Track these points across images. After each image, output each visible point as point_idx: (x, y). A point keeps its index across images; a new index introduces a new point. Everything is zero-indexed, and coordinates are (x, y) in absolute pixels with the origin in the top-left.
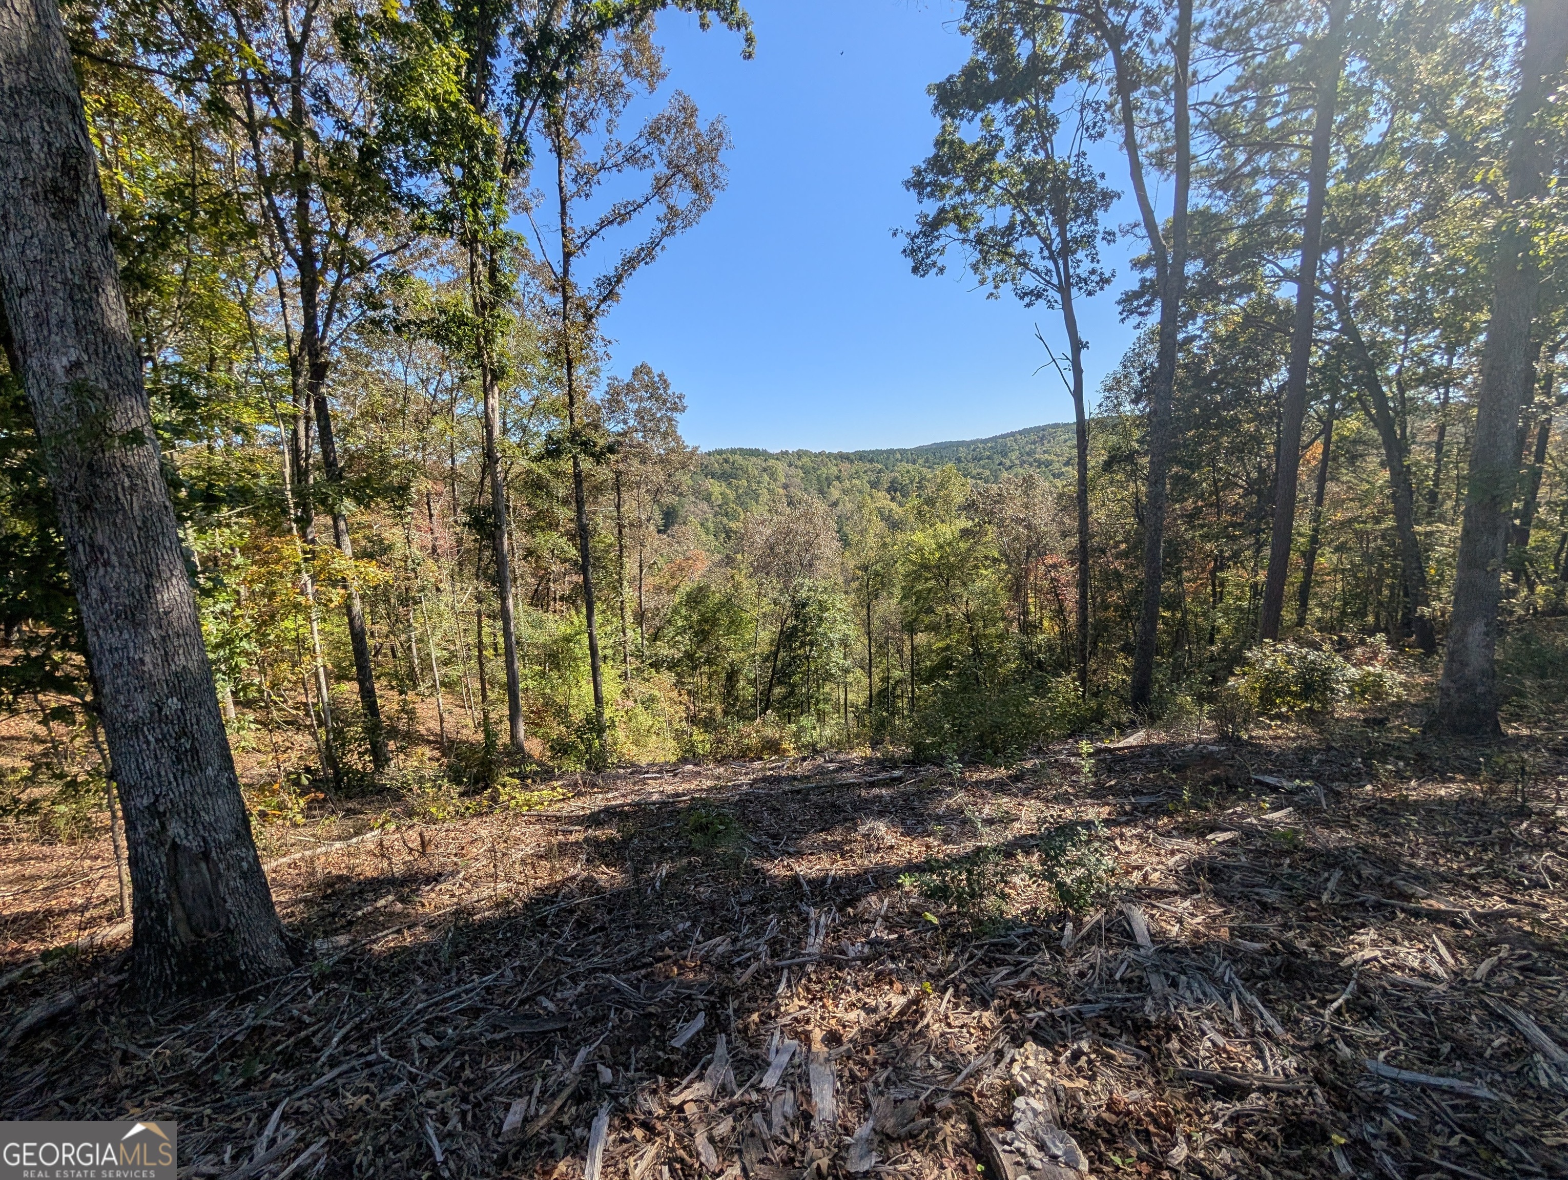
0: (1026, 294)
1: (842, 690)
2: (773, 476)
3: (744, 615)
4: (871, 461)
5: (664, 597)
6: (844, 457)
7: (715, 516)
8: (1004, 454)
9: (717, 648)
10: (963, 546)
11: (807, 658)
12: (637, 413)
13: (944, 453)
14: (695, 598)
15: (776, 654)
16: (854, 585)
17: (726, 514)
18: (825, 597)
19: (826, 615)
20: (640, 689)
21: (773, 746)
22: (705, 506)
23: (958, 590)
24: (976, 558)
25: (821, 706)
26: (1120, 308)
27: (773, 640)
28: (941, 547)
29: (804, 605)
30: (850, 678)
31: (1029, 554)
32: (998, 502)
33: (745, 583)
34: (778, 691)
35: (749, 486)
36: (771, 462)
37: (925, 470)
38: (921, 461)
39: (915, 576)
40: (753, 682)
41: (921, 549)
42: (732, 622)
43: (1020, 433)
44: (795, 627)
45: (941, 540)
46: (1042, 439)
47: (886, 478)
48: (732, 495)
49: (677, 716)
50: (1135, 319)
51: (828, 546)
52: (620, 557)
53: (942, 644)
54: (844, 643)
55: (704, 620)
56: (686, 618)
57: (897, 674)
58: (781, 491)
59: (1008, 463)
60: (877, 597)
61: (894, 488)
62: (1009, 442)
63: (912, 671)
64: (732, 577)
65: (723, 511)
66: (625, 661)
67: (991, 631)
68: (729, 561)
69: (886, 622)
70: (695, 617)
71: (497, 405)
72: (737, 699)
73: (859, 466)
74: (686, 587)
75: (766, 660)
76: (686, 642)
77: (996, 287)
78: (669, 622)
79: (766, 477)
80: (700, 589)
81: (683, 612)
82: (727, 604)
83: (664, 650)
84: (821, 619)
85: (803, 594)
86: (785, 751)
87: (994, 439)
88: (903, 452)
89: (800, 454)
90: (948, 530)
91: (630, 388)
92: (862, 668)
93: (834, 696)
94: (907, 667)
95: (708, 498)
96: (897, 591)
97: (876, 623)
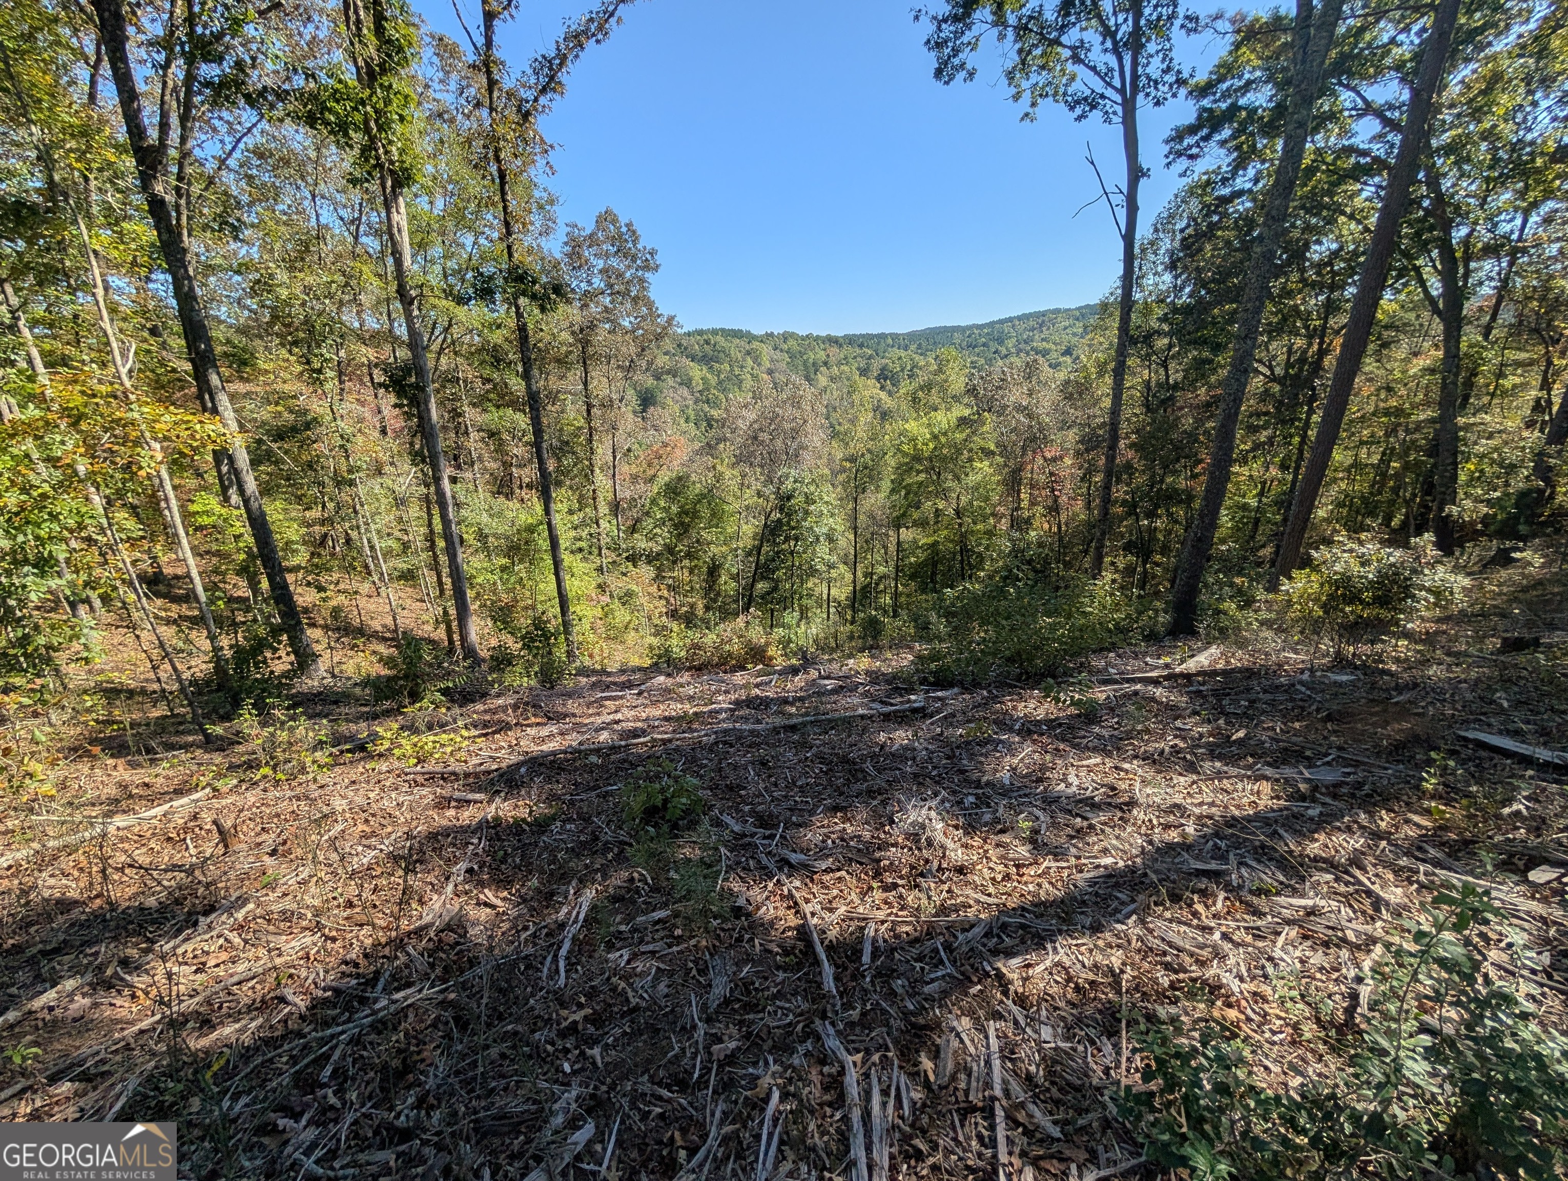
0: (1078, 102)
1: (825, 584)
2: (757, 360)
3: (726, 508)
4: (861, 346)
5: (641, 487)
6: (832, 341)
7: (696, 403)
8: (1000, 341)
9: (698, 541)
10: (959, 436)
11: (792, 553)
12: (604, 271)
13: (938, 338)
14: (674, 490)
15: (759, 549)
16: (842, 477)
17: (708, 401)
18: (812, 488)
19: (812, 508)
20: (616, 583)
21: (757, 654)
22: (685, 392)
23: (949, 484)
24: (971, 450)
25: (804, 602)
26: (1167, 148)
27: (756, 534)
28: (935, 437)
29: (789, 498)
30: (834, 573)
31: (1024, 448)
32: (1000, 388)
33: (728, 474)
34: (761, 586)
35: (732, 370)
36: (755, 344)
37: (917, 358)
38: (913, 347)
39: (904, 469)
40: (735, 577)
41: (914, 439)
42: (714, 515)
43: (1019, 318)
44: (779, 520)
45: (936, 431)
46: (1041, 326)
47: (876, 365)
48: (713, 380)
49: (657, 612)
50: (1182, 164)
51: (815, 438)
52: (590, 441)
53: (930, 540)
54: (830, 539)
55: (683, 512)
56: (666, 510)
57: (881, 570)
58: (765, 376)
59: (1004, 351)
60: (864, 491)
61: (884, 376)
62: (1006, 328)
63: (897, 567)
64: (714, 467)
65: (704, 397)
66: (600, 555)
67: (980, 527)
68: (709, 448)
69: (872, 517)
70: (675, 509)
71: (404, 224)
72: (718, 594)
73: (848, 350)
74: (665, 477)
75: (749, 554)
76: (664, 534)
77: (1034, 105)
78: (647, 514)
79: (750, 362)
80: (680, 479)
81: (662, 503)
82: (707, 496)
83: (641, 543)
84: (807, 513)
85: (789, 485)
86: (771, 658)
87: (991, 324)
88: (894, 336)
89: (786, 337)
90: (944, 419)
91: (592, 239)
92: (845, 563)
93: (817, 590)
94: (892, 563)
95: (687, 383)
96: (886, 485)
97: (862, 518)
